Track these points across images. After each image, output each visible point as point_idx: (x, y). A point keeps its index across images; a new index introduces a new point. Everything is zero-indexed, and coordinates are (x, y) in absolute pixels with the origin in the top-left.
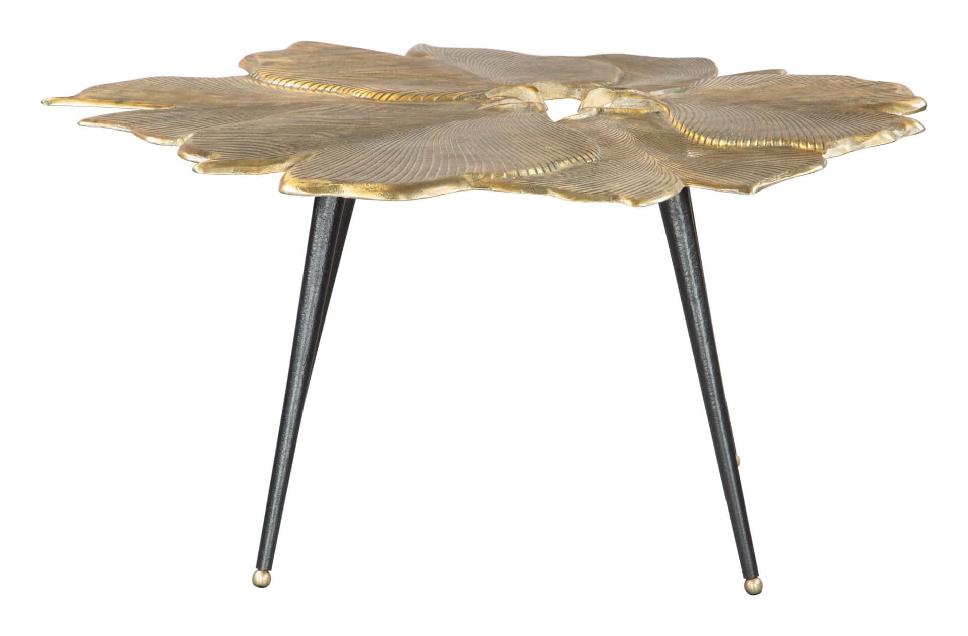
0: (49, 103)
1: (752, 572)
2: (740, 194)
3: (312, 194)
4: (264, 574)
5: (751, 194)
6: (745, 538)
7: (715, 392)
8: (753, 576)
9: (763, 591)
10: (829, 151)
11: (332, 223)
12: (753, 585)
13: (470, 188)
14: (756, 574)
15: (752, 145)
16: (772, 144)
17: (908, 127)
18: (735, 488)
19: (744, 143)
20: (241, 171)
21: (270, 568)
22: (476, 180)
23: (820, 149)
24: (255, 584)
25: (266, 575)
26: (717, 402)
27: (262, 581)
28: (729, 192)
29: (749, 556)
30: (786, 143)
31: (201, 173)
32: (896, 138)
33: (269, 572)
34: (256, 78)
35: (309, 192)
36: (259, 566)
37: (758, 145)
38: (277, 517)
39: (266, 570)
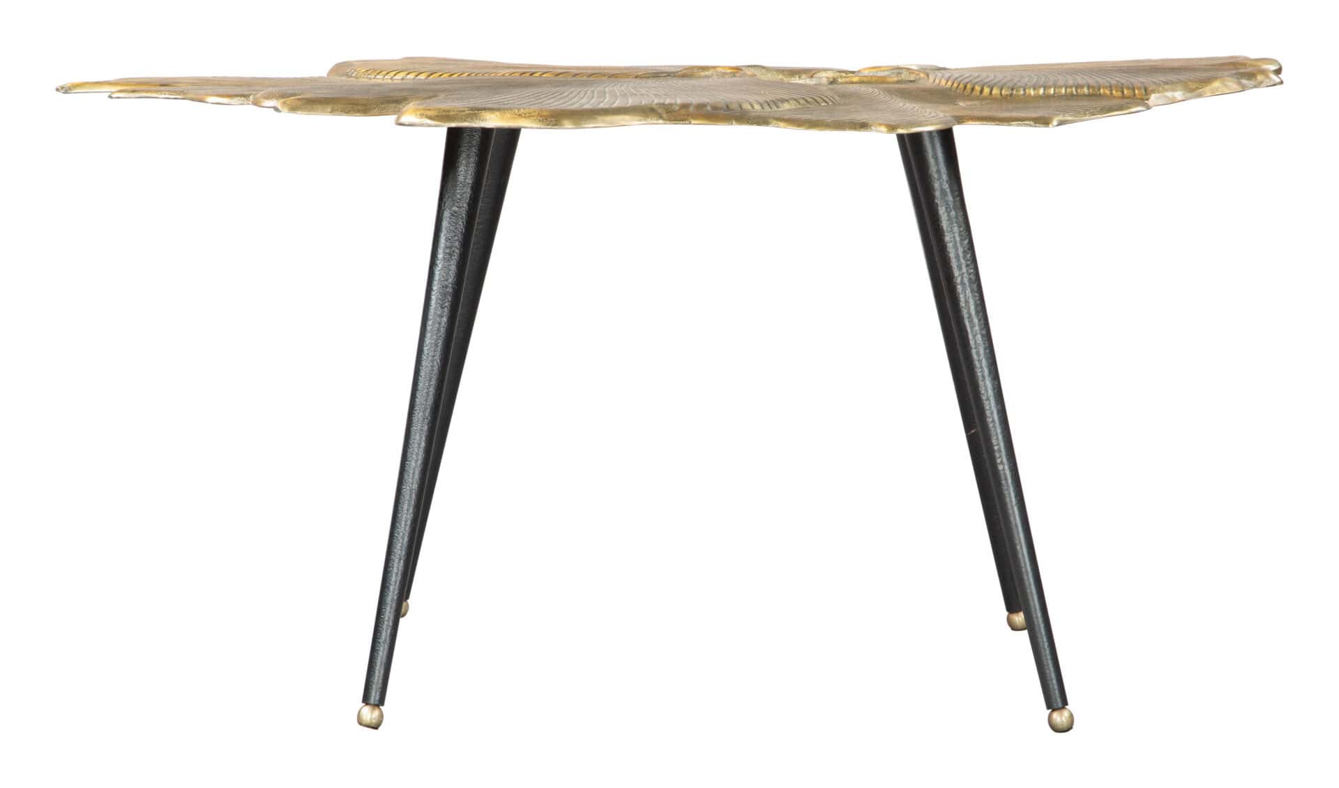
0: (66, 90)
1: (1059, 700)
2: (1036, 126)
3: (442, 124)
4: (374, 709)
5: (1051, 126)
6: (1048, 651)
7: (1002, 445)
8: (1060, 705)
9: (1074, 727)
10: (1153, 97)
11: (464, 221)
12: (1061, 719)
13: (661, 121)
14: (1065, 702)
15: (1046, 93)
16: (1074, 92)
17: (1260, 78)
18: (1032, 581)
19: (1036, 91)
20: (341, 111)
21: (381, 701)
22: (670, 112)
23: (1141, 94)
24: (360, 723)
25: (376, 713)
26: (1005, 460)
27: (371, 719)
28: (1020, 125)
29: (1053, 676)
30: (1093, 91)
31: (286, 111)
32: (1244, 88)
33: (381, 707)
34: (354, 75)
35: (438, 121)
36: (366, 699)
37: (1054, 93)
38: (392, 629)
39: (376, 703)
